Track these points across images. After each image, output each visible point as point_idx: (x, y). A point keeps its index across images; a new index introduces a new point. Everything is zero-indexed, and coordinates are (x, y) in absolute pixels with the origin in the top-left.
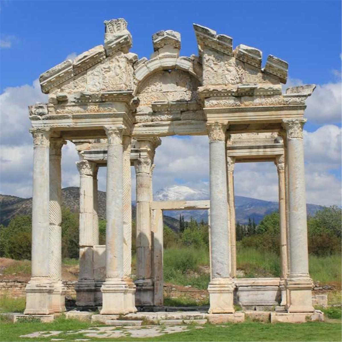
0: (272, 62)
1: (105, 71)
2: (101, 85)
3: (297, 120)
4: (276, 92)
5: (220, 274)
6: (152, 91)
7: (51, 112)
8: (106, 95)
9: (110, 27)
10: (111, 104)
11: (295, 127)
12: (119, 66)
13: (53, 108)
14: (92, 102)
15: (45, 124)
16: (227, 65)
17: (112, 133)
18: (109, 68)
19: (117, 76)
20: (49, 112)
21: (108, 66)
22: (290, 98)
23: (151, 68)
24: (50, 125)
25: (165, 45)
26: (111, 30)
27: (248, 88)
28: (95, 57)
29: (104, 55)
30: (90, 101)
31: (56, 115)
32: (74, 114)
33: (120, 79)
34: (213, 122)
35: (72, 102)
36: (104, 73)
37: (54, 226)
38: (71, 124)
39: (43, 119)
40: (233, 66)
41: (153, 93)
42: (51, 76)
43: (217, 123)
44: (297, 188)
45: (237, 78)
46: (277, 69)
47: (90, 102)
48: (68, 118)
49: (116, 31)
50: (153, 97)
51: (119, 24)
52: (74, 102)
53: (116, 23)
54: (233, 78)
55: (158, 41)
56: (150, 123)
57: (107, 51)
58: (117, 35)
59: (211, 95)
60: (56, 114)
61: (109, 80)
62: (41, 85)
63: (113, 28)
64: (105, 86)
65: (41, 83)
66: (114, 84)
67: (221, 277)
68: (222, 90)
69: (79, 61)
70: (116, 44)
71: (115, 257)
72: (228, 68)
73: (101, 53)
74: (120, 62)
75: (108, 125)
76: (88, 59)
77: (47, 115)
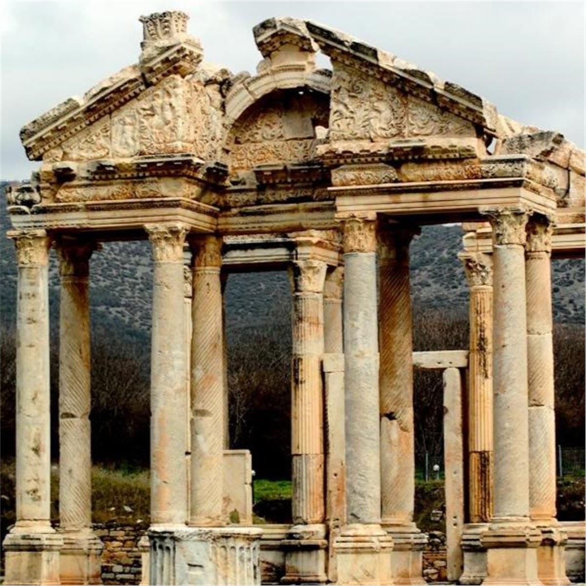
0: (454, 94)
1: (145, 116)
2: (138, 143)
3: (506, 209)
4: (466, 154)
5: (358, 516)
6: (264, 138)
7: (45, 198)
8: (142, 166)
9: (150, 29)
10: (156, 182)
11: (505, 223)
12: (171, 105)
13: (49, 191)
14: (120, 178)
15: (36, 222)
16: (374, 99)
17: (158, 238)
18: (152, 108)
19: (167, 124)
20: (43, 200)
21: (150, 105)
22: (493, 165)
23: (256, 93)
24: (45, 224)
25: (282, 44)
26: (153, 34)
27: (408, 147)
28: (122, 88)
29: (142, 84)
30: (117, 176)
31: (55, 204)
32: (88, 202)
33: (173, 131)
34: (346, 215)
35: (83, 178)
36: (143, 120)
37: (72, 419)
38: (84, 221)
39: (32, 213)
40: (386, 101)
41: (266, 143)
42: (42, 129)
43: (354, 216)
44: (504, 346)
45: (392, 125)
46: (465, 107)
47: (116, 179)
48: (77, 209)
49: (161, 35)
50: (265, 152)
51: (166, 21)
52: (87, 178)
53: (160, 20)
54: (385, 126)
55: (266, 39)
56: (255, 208)
57: (147, 75)
58: (160, 46)
59: (342, 161)
60: (56, 202)
61: (153, 133)
62: (25, 147)
63: (156, 29)
64: (145, 145)
65: (25, 144)
66: (161, 141)
67: (359, 522)
68: (361, 151)
69: (91, 98)
70: (163, 62)
71: (165, 482)
72: (375, 104)
73: (136, 80)
74: (173, 96)
75: (152, 224)
76: (109, 94)
77: (38, 205)
